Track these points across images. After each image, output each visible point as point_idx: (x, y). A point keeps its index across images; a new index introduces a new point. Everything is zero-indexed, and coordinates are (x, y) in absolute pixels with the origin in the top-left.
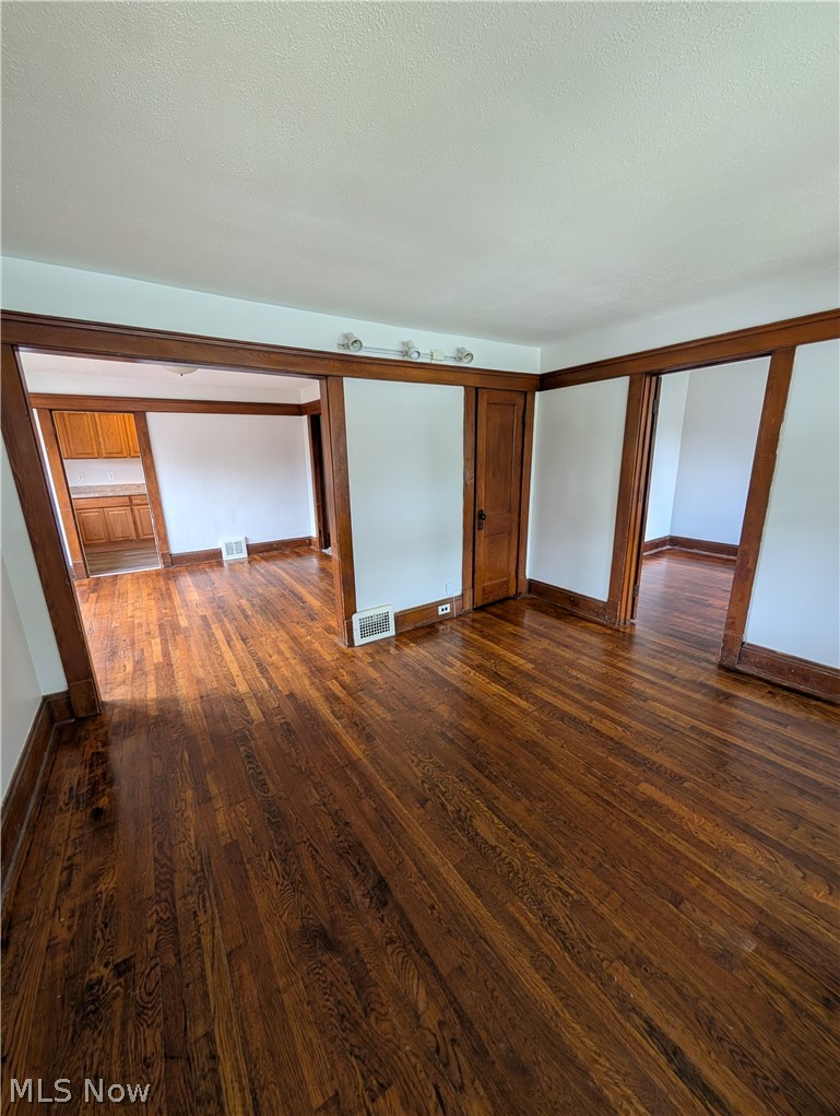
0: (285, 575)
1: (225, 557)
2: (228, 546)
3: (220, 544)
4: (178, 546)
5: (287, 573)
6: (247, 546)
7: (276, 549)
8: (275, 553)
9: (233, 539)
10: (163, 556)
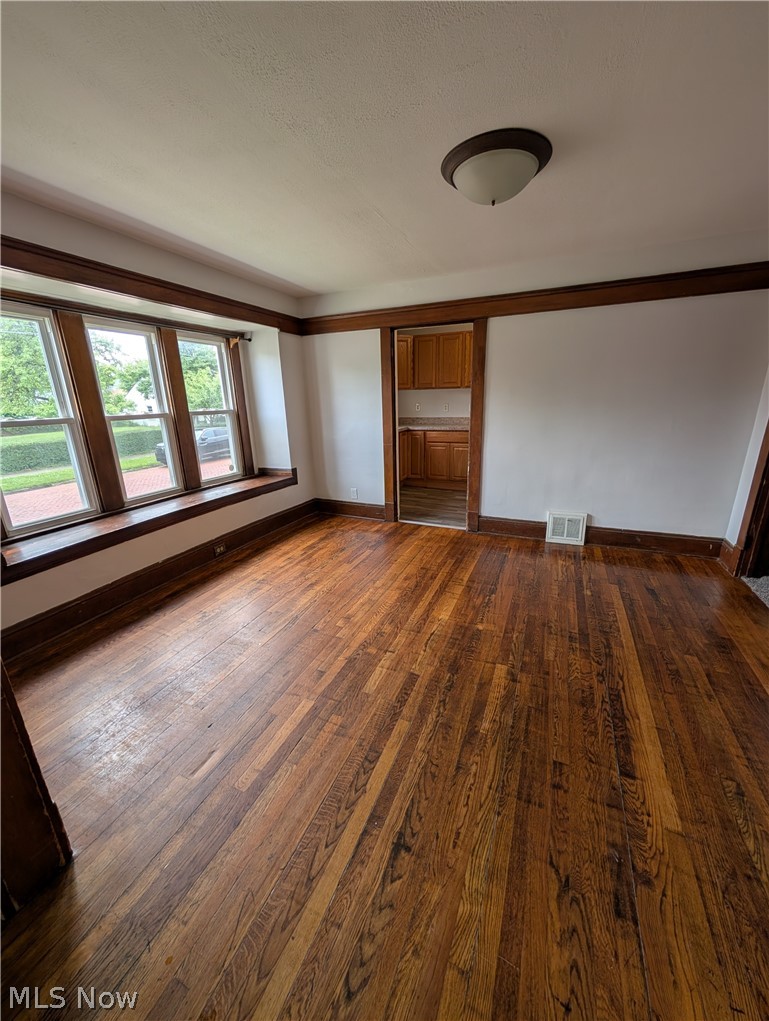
0: (624, 625)
1: (550, 538)
2: (557, 521)
3: (546, 517)
4: (491, 508)
5: (632, 616)
6: (588, 528)
7: (638, 546)
8: (634, 552)
9: (567, 513)
10: (471, 516)
